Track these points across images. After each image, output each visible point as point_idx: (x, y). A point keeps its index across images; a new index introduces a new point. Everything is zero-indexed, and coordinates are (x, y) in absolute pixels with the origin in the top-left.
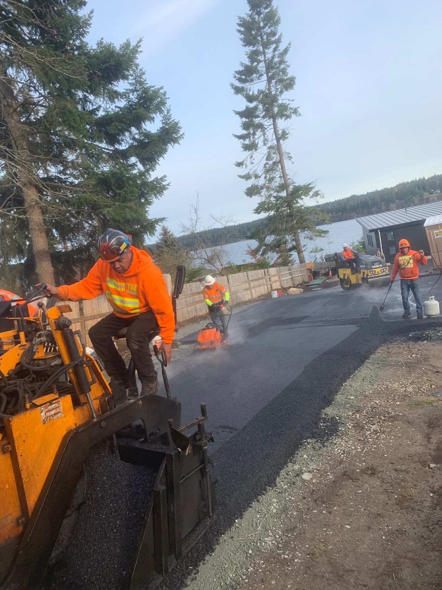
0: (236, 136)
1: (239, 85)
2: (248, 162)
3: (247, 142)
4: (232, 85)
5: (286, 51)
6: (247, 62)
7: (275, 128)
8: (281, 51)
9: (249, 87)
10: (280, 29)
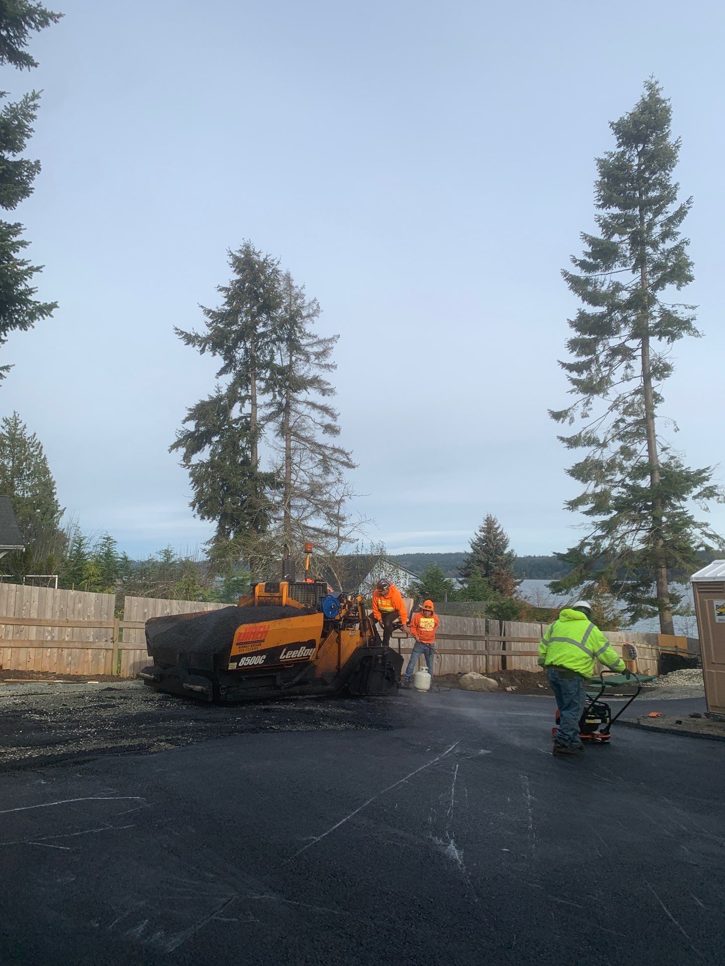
0: (564, 365)
1: (581, 274)
2: (577, 415)
3: (584, 376)
4: (565, 274)
5: (681, 214)
6: (598, 233)
7: (645, 354)
8: (670, 215)
9: (601, 278)
10: (675, 176)
